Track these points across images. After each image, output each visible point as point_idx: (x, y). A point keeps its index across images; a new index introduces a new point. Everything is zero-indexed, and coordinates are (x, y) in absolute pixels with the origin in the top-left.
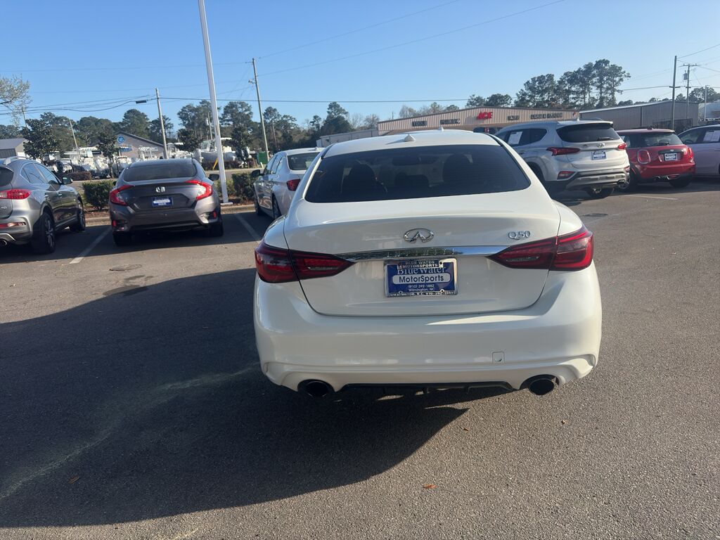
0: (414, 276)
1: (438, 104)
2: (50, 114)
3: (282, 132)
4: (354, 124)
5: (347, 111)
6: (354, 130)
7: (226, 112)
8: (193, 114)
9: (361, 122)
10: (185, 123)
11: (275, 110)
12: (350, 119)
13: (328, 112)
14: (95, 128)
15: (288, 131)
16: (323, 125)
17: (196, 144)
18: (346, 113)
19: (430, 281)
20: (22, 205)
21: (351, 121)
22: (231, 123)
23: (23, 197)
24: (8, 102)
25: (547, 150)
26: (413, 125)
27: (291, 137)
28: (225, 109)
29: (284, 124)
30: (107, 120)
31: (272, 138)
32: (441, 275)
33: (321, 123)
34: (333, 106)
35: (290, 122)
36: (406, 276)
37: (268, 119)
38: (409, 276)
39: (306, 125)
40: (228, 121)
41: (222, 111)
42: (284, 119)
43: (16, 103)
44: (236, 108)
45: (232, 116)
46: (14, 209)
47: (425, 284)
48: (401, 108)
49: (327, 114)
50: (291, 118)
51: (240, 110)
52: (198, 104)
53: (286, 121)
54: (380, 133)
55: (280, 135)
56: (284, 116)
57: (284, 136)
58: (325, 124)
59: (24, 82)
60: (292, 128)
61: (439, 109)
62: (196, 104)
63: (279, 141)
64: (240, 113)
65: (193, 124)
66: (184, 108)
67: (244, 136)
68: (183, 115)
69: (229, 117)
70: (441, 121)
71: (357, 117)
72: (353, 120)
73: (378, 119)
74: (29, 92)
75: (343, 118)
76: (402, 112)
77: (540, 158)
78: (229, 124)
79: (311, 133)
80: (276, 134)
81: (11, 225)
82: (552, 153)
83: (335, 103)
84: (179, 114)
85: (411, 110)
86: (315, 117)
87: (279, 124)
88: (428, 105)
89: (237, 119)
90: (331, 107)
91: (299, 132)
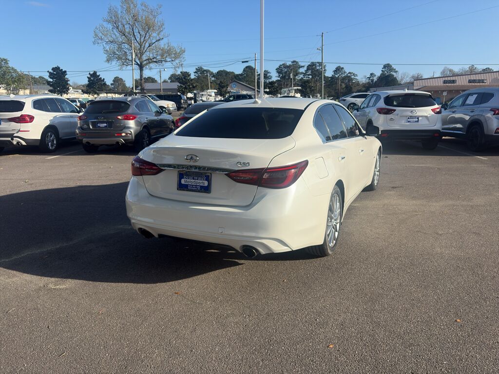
0: (191, 180)
1: (475, 66)
2: (201, 68)
3: (345, 84)
4: (402, 80)
5: (397, 70)
6: (401, 84)
7: (308, 69)
8: (286, 70)
9: (408, 79)
10: (279, 76)
11: (343, 68)
12: (398, 76)
13: (382, 71)
14: (225, 77)
15: (350, 84)
16: (376, 80)
17: (277, 91)
18: (396, 72)
19: (198, 185)
20: (132, 123)
21: (399, 78)
22: (310, 77)
23: (132, 119)
24: (172, 61)
25: (490, 110)
26: (444, 83)
27: (351, 88)
28: (307, 67)
29: (348, 78)
30: (233, 73)
31: (337, 88)
32: (204, 181)
33: (375, 79)
34: (387, 66)
35: (353, 77)
36: (188, 180)
37: (337, 74)
38: (189, 180)
39: (364, 79)
40: (309, 75)
41: (305, 68)
42: (349, 75)
43: (177, 61)
44: (316, 66)
45: (312, 72)
46: (127, 126)
47: (196, 186)
48: (443, 69)
49: (381, 72)
50: (354, 75)
51: (318, 68)
52: (290, 63)
53: (350, 76)
54: (415, 88)
55: (344, 86)
56: (349, 73)
57: (346, 87)
58: (378, 79)
59: (183, 49)
60: (354, 81)
61: (476, 70)
62: (288, 63)
63: (342, 91)
64: (317, 70)
65: (285, 76)
66: (281, 65)
67: (309, 86)
68: (279, 70)
69: (310, 72)
70: (469, 80)
71: (405, 74)
72: (401, 77)
73: (422, 77)
74: (185, 55)
75: (393, 76)
76: (443, 72)
77: (484, 116)
78: (309, 78)
79: (367, 85)
80: (341, 85)
81: (123, 134)
82: (493, 113)
83: (389, 64)
84: (277, 69)
85: (451, 71)
86: (371, 74)
87: (344, 78)
88: (467, 68)
89: (315, 74)
90: (385, 67)
91: (358, 84)
